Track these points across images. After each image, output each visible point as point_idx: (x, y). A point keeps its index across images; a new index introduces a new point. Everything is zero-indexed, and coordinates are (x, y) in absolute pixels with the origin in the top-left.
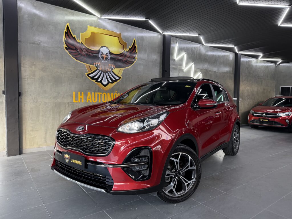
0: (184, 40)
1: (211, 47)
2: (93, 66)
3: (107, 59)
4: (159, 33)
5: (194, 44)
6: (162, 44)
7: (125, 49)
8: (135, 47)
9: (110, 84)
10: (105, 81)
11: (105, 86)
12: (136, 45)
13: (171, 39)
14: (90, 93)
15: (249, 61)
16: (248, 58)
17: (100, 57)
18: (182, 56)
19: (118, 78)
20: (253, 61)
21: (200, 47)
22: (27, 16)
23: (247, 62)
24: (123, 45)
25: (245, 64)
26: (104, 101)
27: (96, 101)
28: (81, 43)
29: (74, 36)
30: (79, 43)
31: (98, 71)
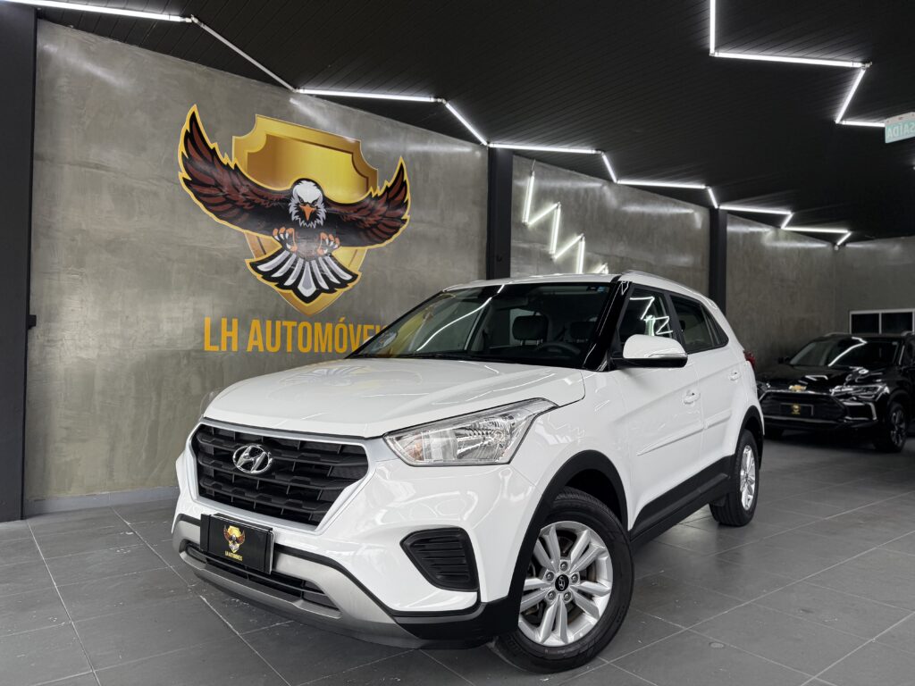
0: (553, 167)
1: (636, 189)
2: (271, 238)
3: (314, 216)
4: (478, 142)
5: (585, 181)
6: (486, 177)
7: (371, 190)
8: (404, 184)
9: (323, 295)
10: (307, 286)
11: (307, 300)
12: (406, 178)
13: (515, 162)
14: (258, 321)
15: (753, 234)
16: (750, 225)
17: (295, 212)
18: (546, 215)
20: (766, 233)
21: (601, 188)
22: (65, 80)
23: (745, 235)
25: (741, 243)
26: (305, 346)
27: (276, 349)
28: (233, 167)
29: (212, 146)
30: (228, 167)
31: (285, 254)
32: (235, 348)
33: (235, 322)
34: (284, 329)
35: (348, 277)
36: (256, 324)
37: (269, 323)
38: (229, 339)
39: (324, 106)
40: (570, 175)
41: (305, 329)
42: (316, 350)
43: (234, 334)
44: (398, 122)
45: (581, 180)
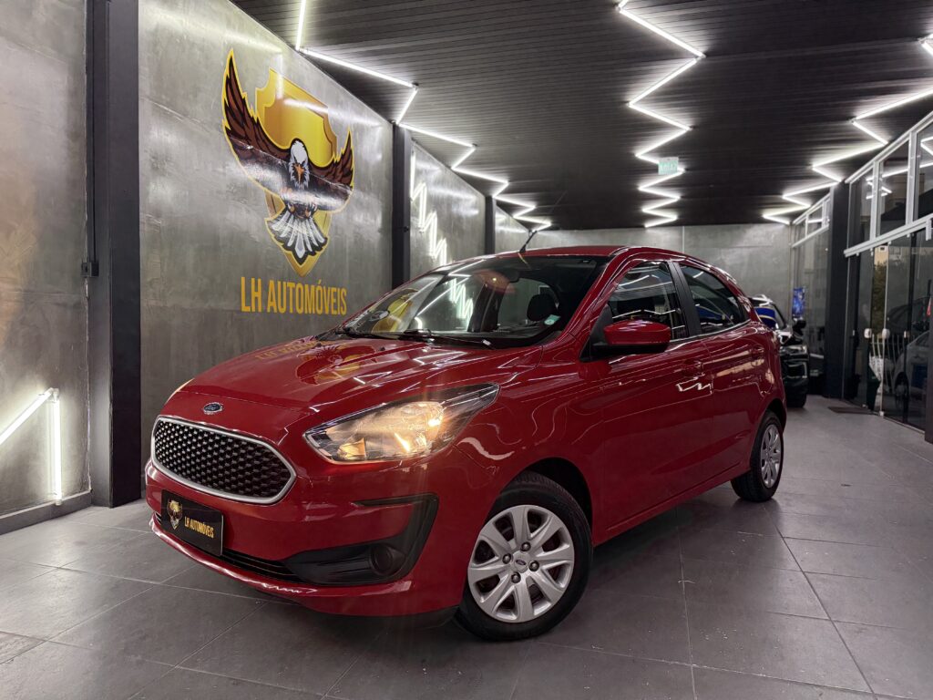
0: (420, 149)
1: (457, 176)
2: (279, 197)
3: (303, 179)
5: (436, 164)
6: (391, 153)
7: (334, 156)
8: (351, 152)
9: (309, 256)
10: (301, 249)
11: (301, 261)
12: (352, 147)
16: (499, 212)
17: (292, 172)
18: (419, 193)
24: (331, 142)
26: (300, 308)
27: (283, 310)
28: (256, 120)
29: (244, 95)
30: (252, 119)
31: (287, 213)
32: (260, 310)
33: (259, 281)
34: (288, 289)
35: (322, 241)
36: (272, 283)
37: (279, 283)
38: (256, 298)
39: (308, 67)
40: (429, 158)
41: (300, 290)
42: (306, 312)
43: (259, 294)
44: (348, 92)
45: (433, 163)
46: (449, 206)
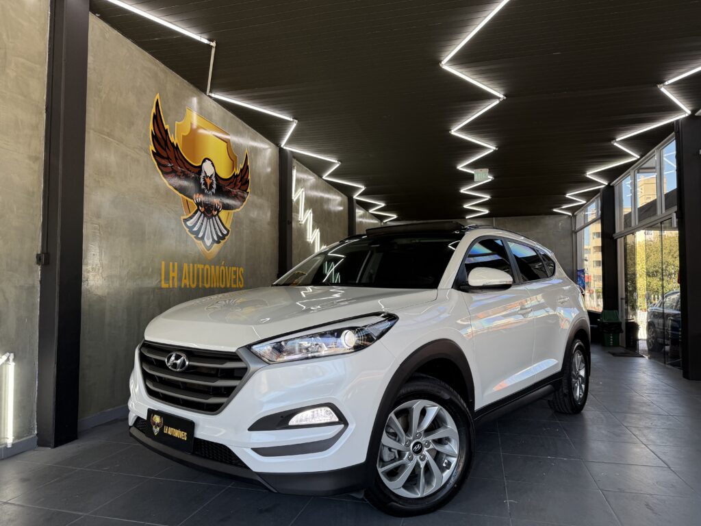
0: (301, 164)
2: (192, 201)
3: (211, 187)
6: (278, 167)
7: (235, 170)
8: (248, 168)
9: (215, 244)
10: (208, 239)
11: (209, 248)
12: (248, 164)
17: (203, 182)
18: (299, 195)
19: (225, 232)
24: (233, 160)
26: (207, 283)
27: (194, 286)
28: (176, 145)
29: (166, 127)
31: (199, 213)
32: (176, 286)
33: (176, 264)
34: (198, 269)
36: (185, 266)
37: (191, 265)
38: (173, 278)
40: (306, 170)
41: (207, 269)
42: (212, 286)
43: (175, 275)
44: (246, 125)
46: (321, 204)
